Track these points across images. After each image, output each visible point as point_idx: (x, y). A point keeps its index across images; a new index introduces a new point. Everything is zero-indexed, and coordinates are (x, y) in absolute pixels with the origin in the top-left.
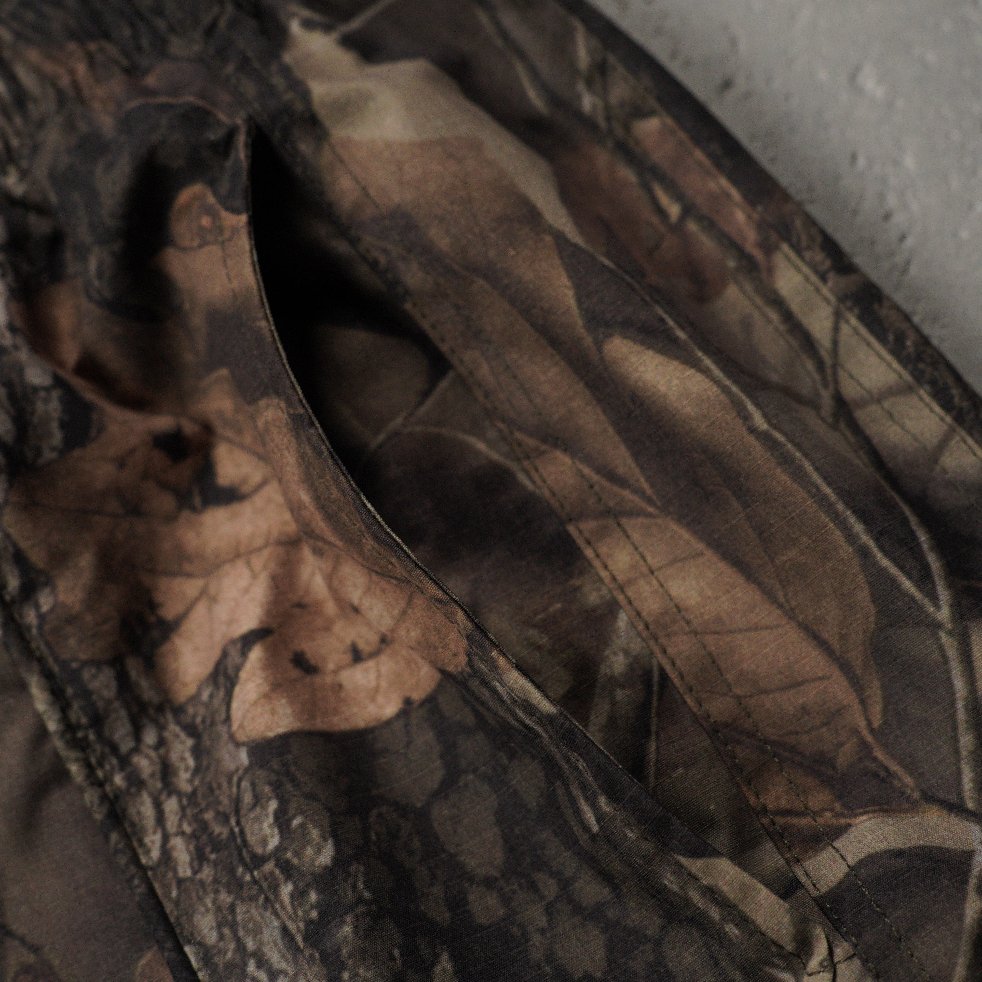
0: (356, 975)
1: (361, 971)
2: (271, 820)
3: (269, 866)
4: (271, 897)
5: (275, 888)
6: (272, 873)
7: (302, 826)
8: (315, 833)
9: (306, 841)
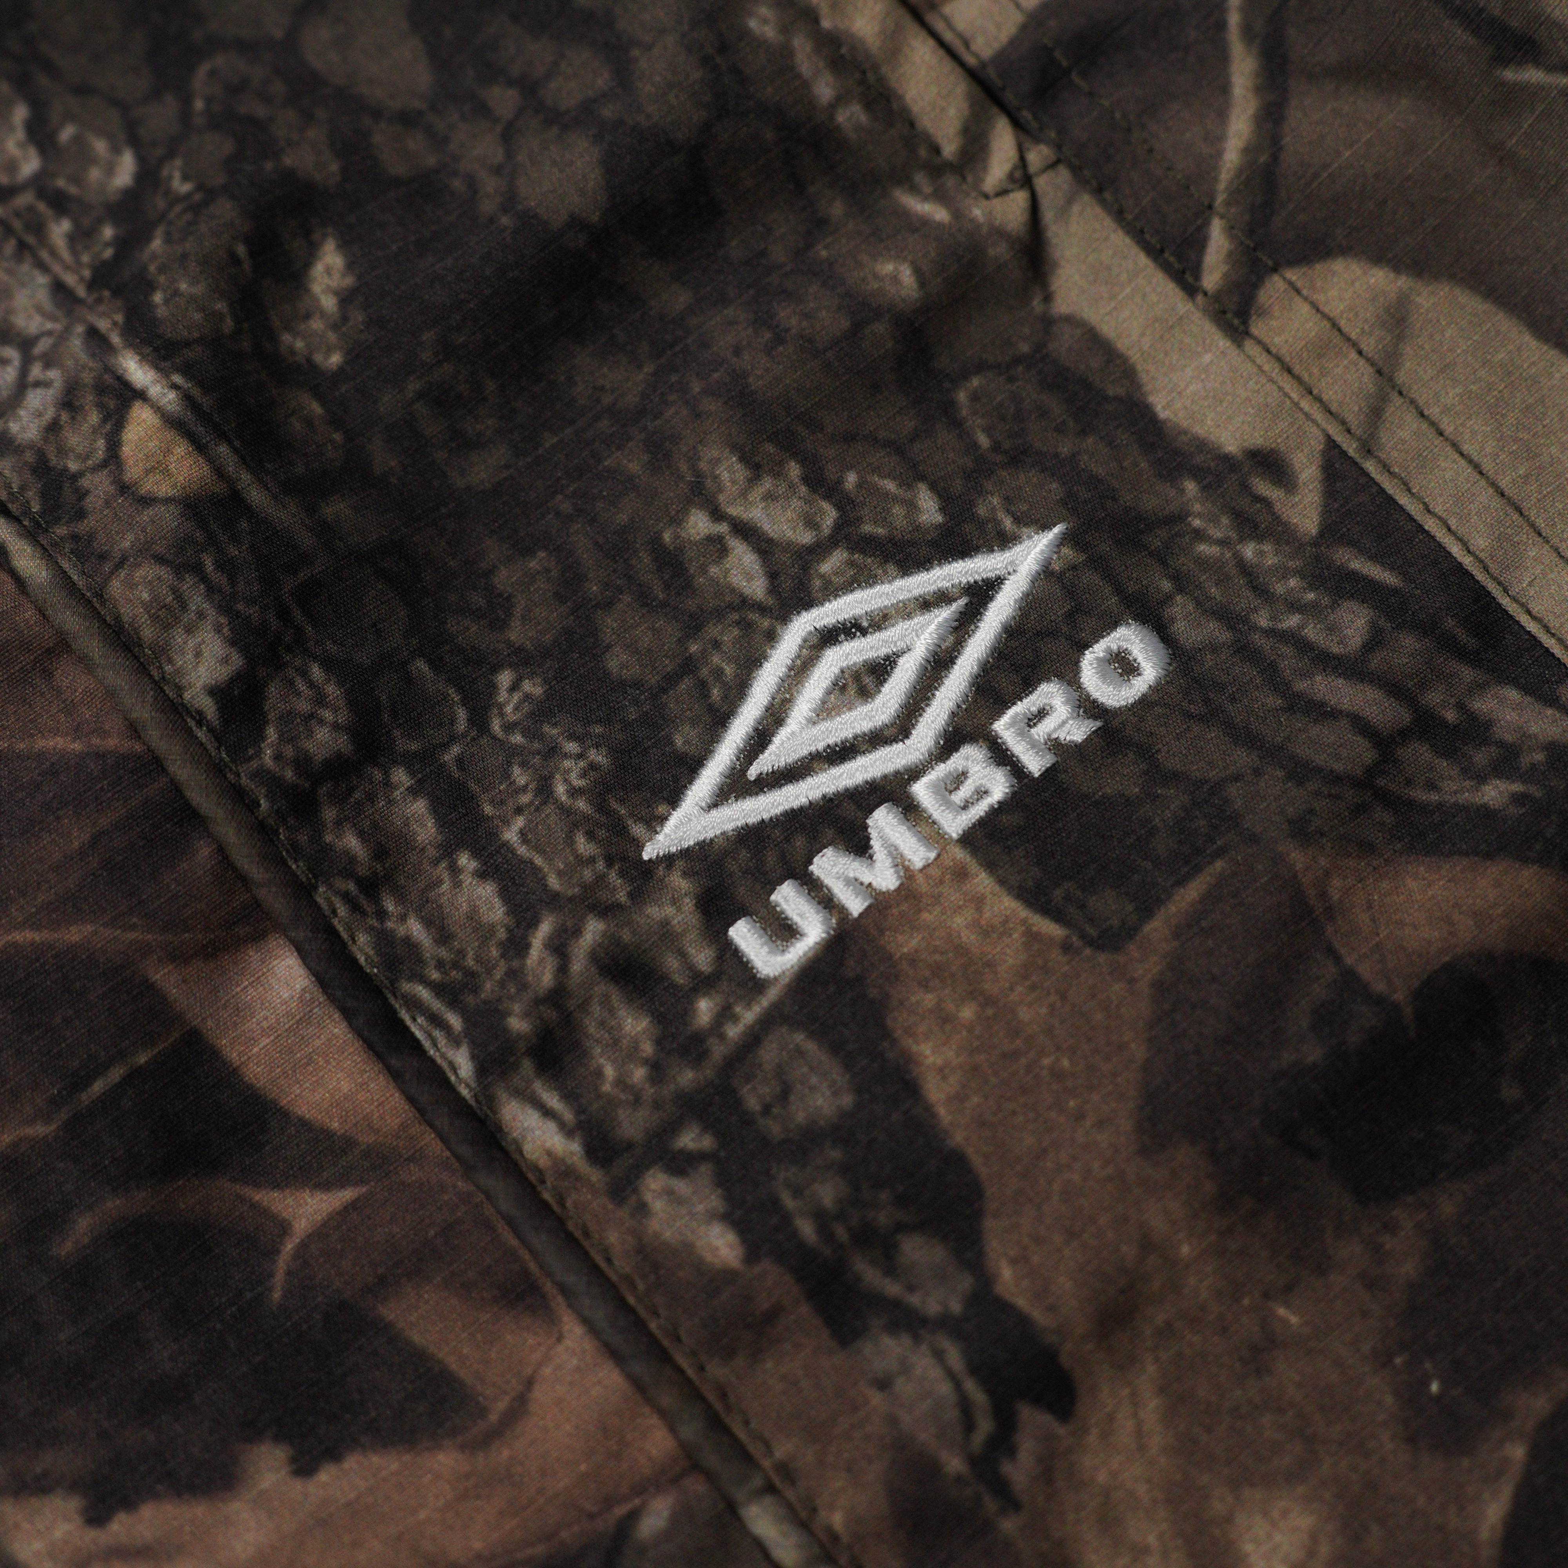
0: (176, 293)
1: (183, 286)
2: (20, 134)
3: (24, 199)
4: (31, 240)
5: (38, 228)
6: (31, 209)
7: (78, 140)
8: (100, 146)
9: (86, 157)
